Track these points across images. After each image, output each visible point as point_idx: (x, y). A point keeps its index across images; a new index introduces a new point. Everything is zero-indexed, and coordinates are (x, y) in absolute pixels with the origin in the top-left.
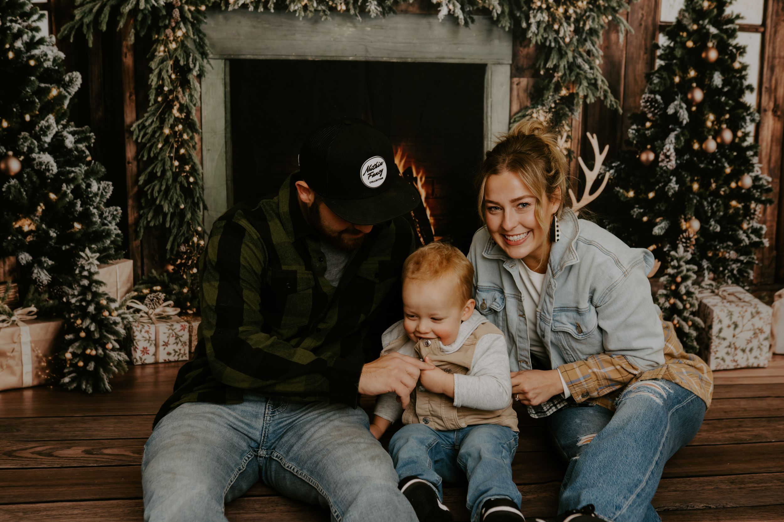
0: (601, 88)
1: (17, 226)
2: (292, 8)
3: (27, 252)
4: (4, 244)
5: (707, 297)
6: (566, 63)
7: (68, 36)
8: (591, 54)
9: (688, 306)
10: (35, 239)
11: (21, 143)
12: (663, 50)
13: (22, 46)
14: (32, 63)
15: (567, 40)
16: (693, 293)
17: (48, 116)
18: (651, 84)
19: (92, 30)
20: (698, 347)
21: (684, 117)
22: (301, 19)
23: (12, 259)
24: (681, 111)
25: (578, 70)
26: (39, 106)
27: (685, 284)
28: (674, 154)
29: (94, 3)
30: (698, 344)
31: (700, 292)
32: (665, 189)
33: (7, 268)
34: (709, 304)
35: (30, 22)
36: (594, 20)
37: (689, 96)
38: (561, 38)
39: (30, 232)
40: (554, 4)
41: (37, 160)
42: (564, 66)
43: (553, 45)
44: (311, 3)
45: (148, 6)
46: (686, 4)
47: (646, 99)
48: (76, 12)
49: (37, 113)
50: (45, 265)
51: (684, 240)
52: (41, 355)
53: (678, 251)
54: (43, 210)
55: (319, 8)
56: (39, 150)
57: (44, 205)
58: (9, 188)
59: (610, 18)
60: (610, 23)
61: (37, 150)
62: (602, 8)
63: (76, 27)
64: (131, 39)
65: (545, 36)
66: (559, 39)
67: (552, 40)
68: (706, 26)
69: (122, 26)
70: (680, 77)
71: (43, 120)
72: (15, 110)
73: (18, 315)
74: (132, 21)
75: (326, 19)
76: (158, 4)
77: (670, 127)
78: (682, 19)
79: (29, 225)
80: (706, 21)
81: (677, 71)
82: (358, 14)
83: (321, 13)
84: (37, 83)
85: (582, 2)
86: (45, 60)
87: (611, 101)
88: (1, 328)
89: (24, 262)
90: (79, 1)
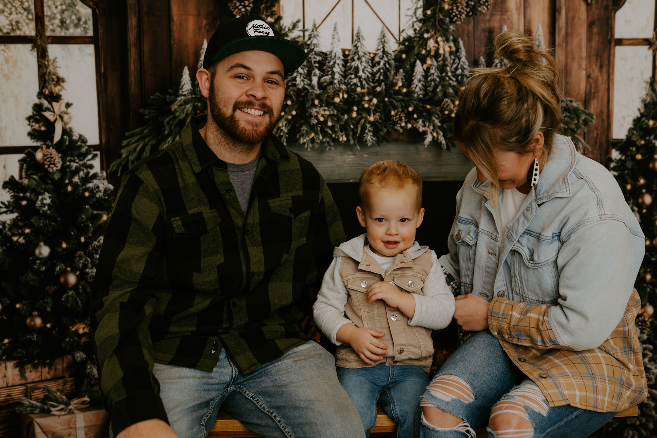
1: (74, 329)
2: (302, 141)
3: (82, 351)
4: (63, 345)
7: (116, 171)
10: (88, 340)
11: (77, 260)
12: (616, 163)
13: (78, 181)
14: (87, 194)
16: (650, 369)
17: (99, 238)
22: (309, 150)
23: (70, 357)
26: (92, 229)
29: (137, 144)
33: (65, 365)
35: (85, 161)
37: (640, 201)
39: (84, 334)
41: (90, 274)
44: (317, 136)
46: (634, 123)
48: (123, 151)
49: (91, 235)
51: (640, 323)
55: (324, 140)
56: (92, 265)
58: (67, 298)
61: (90, 266)
62: (563, 130)
63: (123, 163)
68: (652, 141)
70: (631, 185)
71: (95, 241)
72: (72, 233)
73: (74, 404)
78: (631, 136)
79: (83, 329)
80: (652, 137)
81: (629, 180)
82: (357, 144)
83: (326, 145)
84: (91, 211)
86: (97, 192)
88: (59, 416)
89: (79, 359)
90: (125, 142)
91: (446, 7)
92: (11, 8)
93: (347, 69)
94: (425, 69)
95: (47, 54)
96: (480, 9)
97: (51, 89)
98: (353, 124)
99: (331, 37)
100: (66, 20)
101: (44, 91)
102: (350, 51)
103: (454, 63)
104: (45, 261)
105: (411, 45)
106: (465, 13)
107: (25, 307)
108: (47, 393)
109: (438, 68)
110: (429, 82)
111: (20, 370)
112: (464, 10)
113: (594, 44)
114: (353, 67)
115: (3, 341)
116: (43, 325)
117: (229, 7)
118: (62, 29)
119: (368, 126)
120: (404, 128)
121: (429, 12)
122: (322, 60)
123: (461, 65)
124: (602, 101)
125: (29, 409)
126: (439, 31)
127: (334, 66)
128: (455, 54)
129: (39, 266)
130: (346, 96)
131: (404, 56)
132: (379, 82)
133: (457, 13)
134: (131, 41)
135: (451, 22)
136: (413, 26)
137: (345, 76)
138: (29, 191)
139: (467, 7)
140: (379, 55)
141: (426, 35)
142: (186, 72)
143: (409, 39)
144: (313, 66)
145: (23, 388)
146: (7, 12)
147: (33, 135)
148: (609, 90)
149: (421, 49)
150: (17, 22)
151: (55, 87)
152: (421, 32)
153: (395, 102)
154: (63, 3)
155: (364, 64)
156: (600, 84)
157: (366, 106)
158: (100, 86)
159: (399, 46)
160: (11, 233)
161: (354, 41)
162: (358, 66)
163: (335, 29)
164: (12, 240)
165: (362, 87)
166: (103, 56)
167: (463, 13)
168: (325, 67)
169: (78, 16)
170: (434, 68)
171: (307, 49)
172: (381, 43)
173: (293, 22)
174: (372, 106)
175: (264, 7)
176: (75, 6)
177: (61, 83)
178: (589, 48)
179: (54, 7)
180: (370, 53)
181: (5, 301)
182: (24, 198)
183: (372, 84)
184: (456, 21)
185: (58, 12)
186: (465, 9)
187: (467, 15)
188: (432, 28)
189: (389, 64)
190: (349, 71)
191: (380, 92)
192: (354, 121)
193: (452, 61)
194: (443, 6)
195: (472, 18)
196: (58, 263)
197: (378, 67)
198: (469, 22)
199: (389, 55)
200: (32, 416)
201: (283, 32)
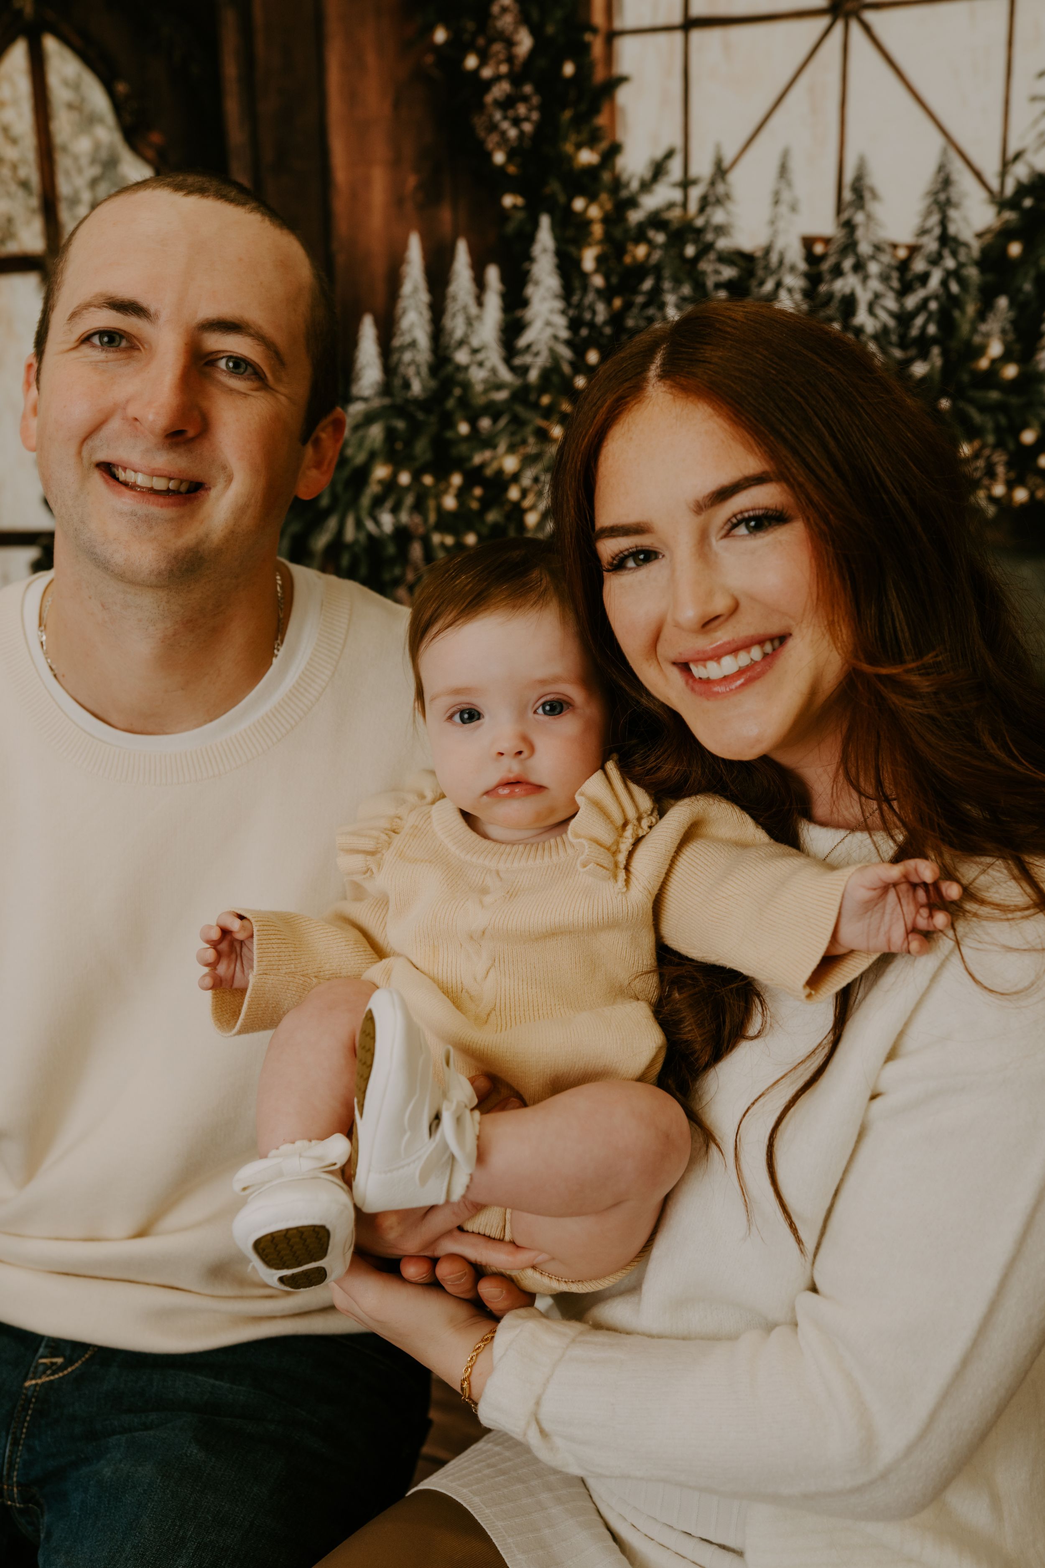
45: (361, 535)
76: (380, 530)
93: (818, 302)
99: (768, 199)
102: (827, 241)
105: (1044, 206)
114: (839, 295)
117: (474, 129)
120: (1003, 504)
122: (739, 276)
127: (777, 297)
131: (1015, 249)
132: (923, 346)
140: (926, 251)
142: (368, 331)
143: (1039, 185)
153: (975, 413)
155: (875, 284)
159: (999, 213)
161: (843, 207)
162: (853, 293)
163: (783, 170)
171: (696, 242)
172: (935, 208)
173: (654, 158)
175: (569, 118)
176: (117, 164)
180: (895, 246)
183: (898, 353)
189: (962, 282)
190: (824, 312)
191: (924, 377)
197: (923, 293)
199: (964, 250)
201: (624, 194)
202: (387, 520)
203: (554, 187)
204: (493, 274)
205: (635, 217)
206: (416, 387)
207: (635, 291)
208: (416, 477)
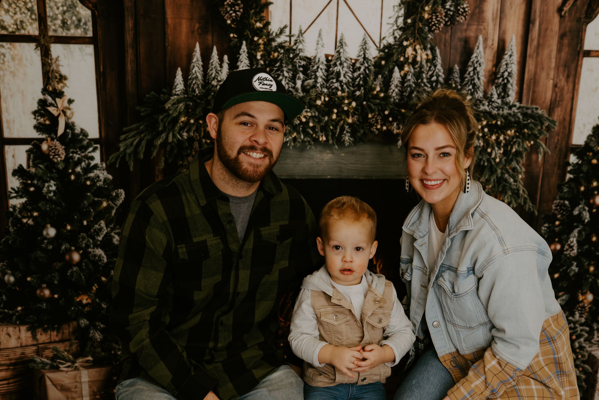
0: (522, 196)
1: (78, 300)
3: (86, 318)
4: (69, 313)
5: (595, 350)
6: (495, 177)
7: (115, 163)
8: (516, 171)
9: (580, 356)
10: (91, 309)
11: (80, 241)
12: (573, 166)
13: (81, 171)
14: (88, 183)
15: (498, 160)
16: (585, 347)
17: (100, 222)
18: (561, 193)
19: (133, 158)
20: (585, 386)
21: (587, 216)
22: (291, 148)
23: (75, 323)
24: (584, 212)
25: (505, 183)
26: (93, 214)
27: (578, 341)
28: (576, 245)
29: (134, 138)
30: (586, 384)
31: (590, 347)
32: (567, 271)
33: (71, 330)
34: (596, 355)
35: (87, 153)
36: (519, 145)
37: (591, 201)
38: (492, 159)
39: (87, 304)
40: (489, 133)
41: (92, 253)
42: (494, 180)
43: (486, 164)
44: (299, 136)
45: (175, 140)
46: (593, 131)
47: (557, 204)
48: (121, 145)
49: (92, 219)
50: (99, 328)
51: (580, 309)
52: (96, 390)
53: (575, 316)
54: (97, 289)
55: (306, 139)
56: (93, 246)
57: (97, 285)
58: (72, 273)
59: (532, 142)
60: (532, 145)
61: (92, 246)
62: (527, 135)
63: (121, 156)
64: (162, 165)
65: (480, 157)
66: (491, 160)
67: (486, 161)
69: (155, 155)
70: (585, 187)
71: (97, 224)
72: (76, 217)
73: (80, 362)
74: (162, 152)
75: (310, 148)
76: (182, 138)
77: (575, 224)
78: (589, 143)
79: (87, 300)
81: (583, 182)
82: (335, 144)
83: (307, 144)
84: (92, 198)
85: (511, 131)
86: (98, 181)
87: (529, 206)
88: (67, 372)
89: (83, 325)
90: (123, 137)
91: (426, 16)
92: (15, 8)
93: (329, 73)
94: (402, 75)
95: (50, 53)
96: (458, 19)
97: (54, 86)
98: (333, 125)
99: (316, 43)
100: (67, 20)
101: (47, 87)
102: (332, 56)
103: (429, 70)
104: (51, 241)
105: (391, 52)
106: (444, 22)
107: (35, 280)
108: (55, 353)
109: (414, 75)
110: (405, 87)
111: (32, 333)
112: (442, 19)
113: (563, 55)
114: (335, 72)
115: (17, 308)
116: (51, 296)
117: (220, 12)
118: (63, 30)
119: (347, 127)
120: (380, 131)
121: (409, 21)
122: (306, 64)
123: (437, 72)
124: (566, 110)
125: (40, 365)
126: (417, 39)
127: (317, 71)
128: (432, 61)
129: (47, 245)
130: (327, 99)
131: (383, 62)
132: (359, 87)
133: (436, 22)
134: (128, 43)
135: (430, 31)
136: (394, 34)
137: (327, 80)
138: (36, 178)
139: (446, 16)
140: (360, 61)
141: (405, 43)
142: (179, 73)
143: (389, 46)
144: (298, 70)
145: (35, 348)
146: (12, 12)
147: (38, 128)
148: (573, 99)
149: (400, 56)
150: (22, 22)
151: (58, 84)
152: (401, 40)
153: (373, 106)
154: (64, 4)
155: (346, 69)
156: (565, 93)
157: (346, 108)
158: (99, 84)
159: (379, 53)
160: (21, 215)
161: (337, 47)
162: (339, 71)
163: (320, 35)
164: (22, 222)
165: (343, 91)
166: (102, 56)
167: (441, 22)
168: (309, 71)
169: (79, 17)
170: (411, 74)
171: (293, 53)
172: (362, 50)
173: (280, 28)
174: (351, 109)
175: (253, 13)
176: (75, 7)
177: (63, 80)
178: (558, 58)
179: (55, 7)
180: (351, 59)
181: (17, 275)
182: (32, 185)
183: (352, 89)
184: (435, 30)
185: (59, 13)
186: (444, 18)
187: (445, 25)
188: (411, 36)
189: (369, 70)
190: (331, 76)
191: (359, 95)
192: (333, 123)
193: (428, 69)
194: (423, 15)
195: (450, 28)
196: (63, 243)
197: (359, 72)
198: (447, 31)
199: (370, 62)
200: (43, 371)
201: (271, 37)
202: (185, 134)
203: (248, 32)
204: (226, 57)
205: (274, 44)
206: (197, 92)
207: (274, 66)
208: (196, 121)
